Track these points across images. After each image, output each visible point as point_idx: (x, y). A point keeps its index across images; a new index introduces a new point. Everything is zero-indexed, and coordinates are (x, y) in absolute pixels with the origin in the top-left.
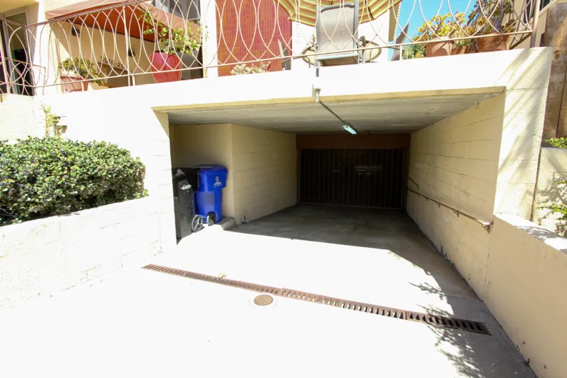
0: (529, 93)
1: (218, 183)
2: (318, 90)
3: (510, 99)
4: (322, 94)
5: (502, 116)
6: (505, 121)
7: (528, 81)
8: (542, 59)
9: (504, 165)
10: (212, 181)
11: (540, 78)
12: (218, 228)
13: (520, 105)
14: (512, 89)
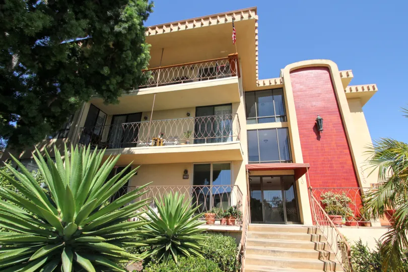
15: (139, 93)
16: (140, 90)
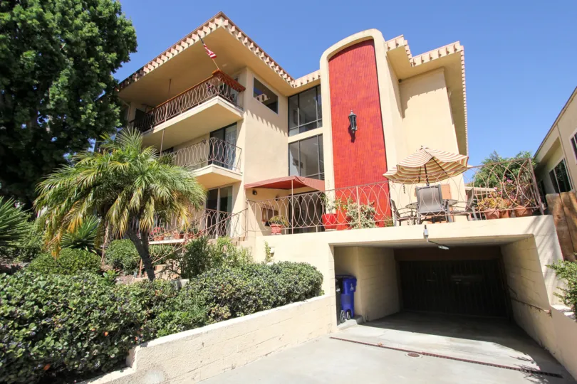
0: (548, 237)
1: (352, 288)
2: (427, 236)
3: (537, 240)
4: (429, 237)
5: (535, 249)
6: (539, 251)
7: (544, 231)
8: (547, 222)
9: (546, 275)
10: (349, 287)
11: (550, 229)
12: (353, 322)
13: (544, 243)
14: (537, 235)
15: (155, 131)
16: (155, 128)
